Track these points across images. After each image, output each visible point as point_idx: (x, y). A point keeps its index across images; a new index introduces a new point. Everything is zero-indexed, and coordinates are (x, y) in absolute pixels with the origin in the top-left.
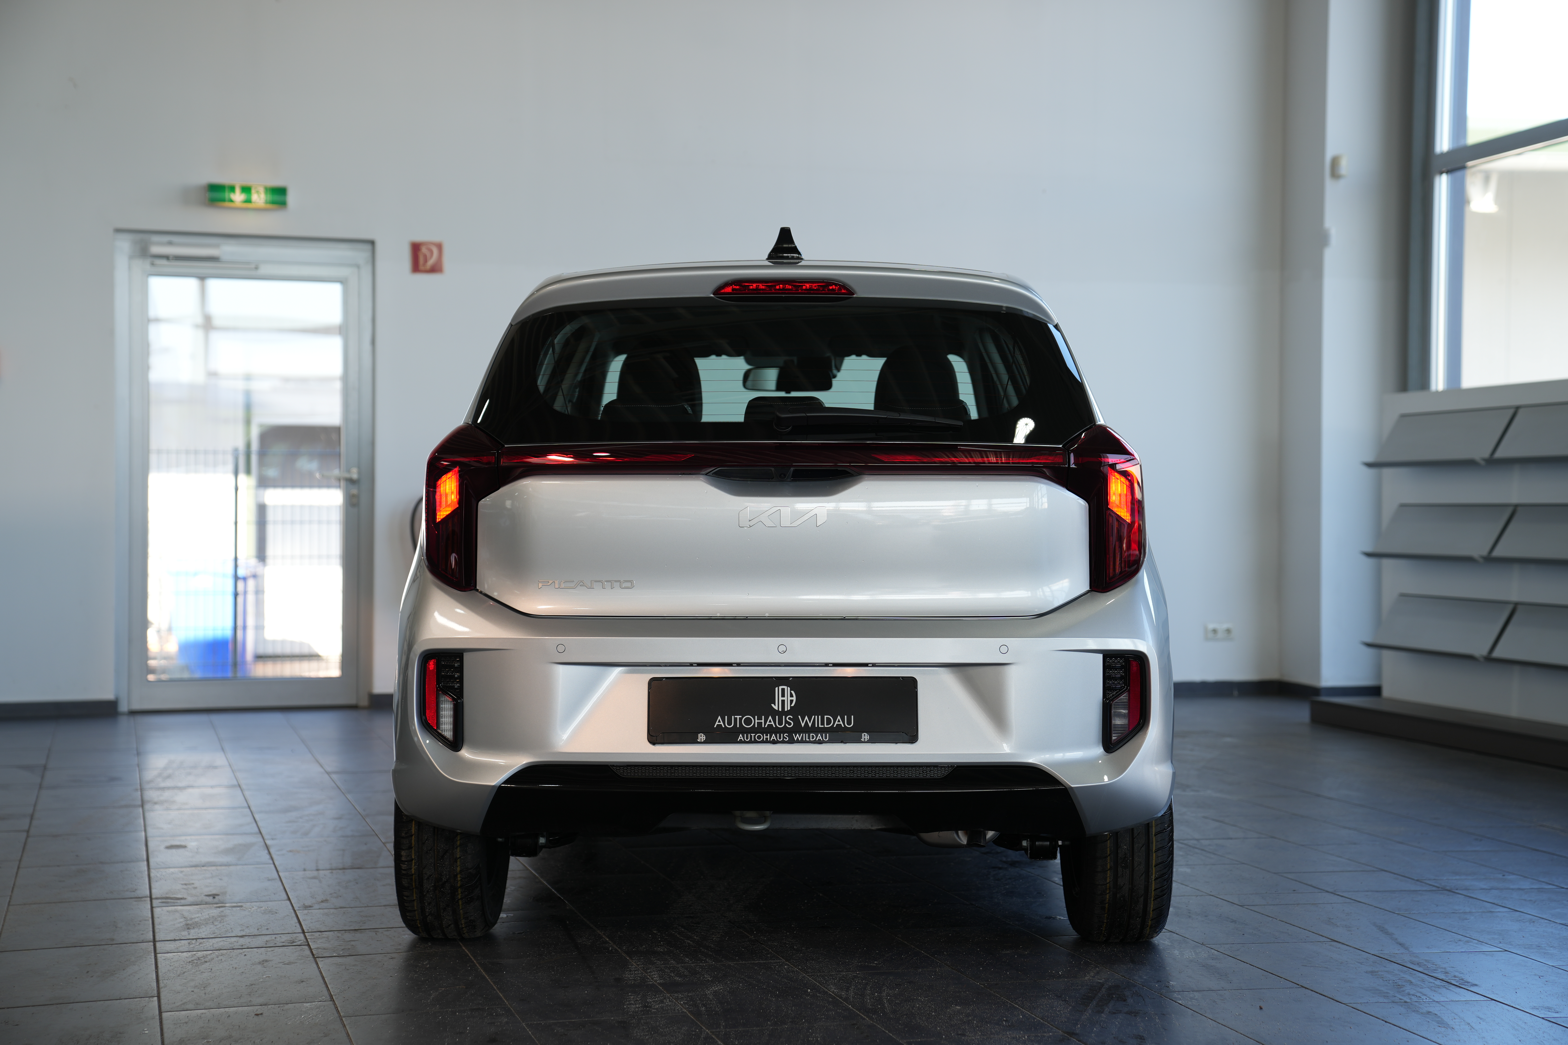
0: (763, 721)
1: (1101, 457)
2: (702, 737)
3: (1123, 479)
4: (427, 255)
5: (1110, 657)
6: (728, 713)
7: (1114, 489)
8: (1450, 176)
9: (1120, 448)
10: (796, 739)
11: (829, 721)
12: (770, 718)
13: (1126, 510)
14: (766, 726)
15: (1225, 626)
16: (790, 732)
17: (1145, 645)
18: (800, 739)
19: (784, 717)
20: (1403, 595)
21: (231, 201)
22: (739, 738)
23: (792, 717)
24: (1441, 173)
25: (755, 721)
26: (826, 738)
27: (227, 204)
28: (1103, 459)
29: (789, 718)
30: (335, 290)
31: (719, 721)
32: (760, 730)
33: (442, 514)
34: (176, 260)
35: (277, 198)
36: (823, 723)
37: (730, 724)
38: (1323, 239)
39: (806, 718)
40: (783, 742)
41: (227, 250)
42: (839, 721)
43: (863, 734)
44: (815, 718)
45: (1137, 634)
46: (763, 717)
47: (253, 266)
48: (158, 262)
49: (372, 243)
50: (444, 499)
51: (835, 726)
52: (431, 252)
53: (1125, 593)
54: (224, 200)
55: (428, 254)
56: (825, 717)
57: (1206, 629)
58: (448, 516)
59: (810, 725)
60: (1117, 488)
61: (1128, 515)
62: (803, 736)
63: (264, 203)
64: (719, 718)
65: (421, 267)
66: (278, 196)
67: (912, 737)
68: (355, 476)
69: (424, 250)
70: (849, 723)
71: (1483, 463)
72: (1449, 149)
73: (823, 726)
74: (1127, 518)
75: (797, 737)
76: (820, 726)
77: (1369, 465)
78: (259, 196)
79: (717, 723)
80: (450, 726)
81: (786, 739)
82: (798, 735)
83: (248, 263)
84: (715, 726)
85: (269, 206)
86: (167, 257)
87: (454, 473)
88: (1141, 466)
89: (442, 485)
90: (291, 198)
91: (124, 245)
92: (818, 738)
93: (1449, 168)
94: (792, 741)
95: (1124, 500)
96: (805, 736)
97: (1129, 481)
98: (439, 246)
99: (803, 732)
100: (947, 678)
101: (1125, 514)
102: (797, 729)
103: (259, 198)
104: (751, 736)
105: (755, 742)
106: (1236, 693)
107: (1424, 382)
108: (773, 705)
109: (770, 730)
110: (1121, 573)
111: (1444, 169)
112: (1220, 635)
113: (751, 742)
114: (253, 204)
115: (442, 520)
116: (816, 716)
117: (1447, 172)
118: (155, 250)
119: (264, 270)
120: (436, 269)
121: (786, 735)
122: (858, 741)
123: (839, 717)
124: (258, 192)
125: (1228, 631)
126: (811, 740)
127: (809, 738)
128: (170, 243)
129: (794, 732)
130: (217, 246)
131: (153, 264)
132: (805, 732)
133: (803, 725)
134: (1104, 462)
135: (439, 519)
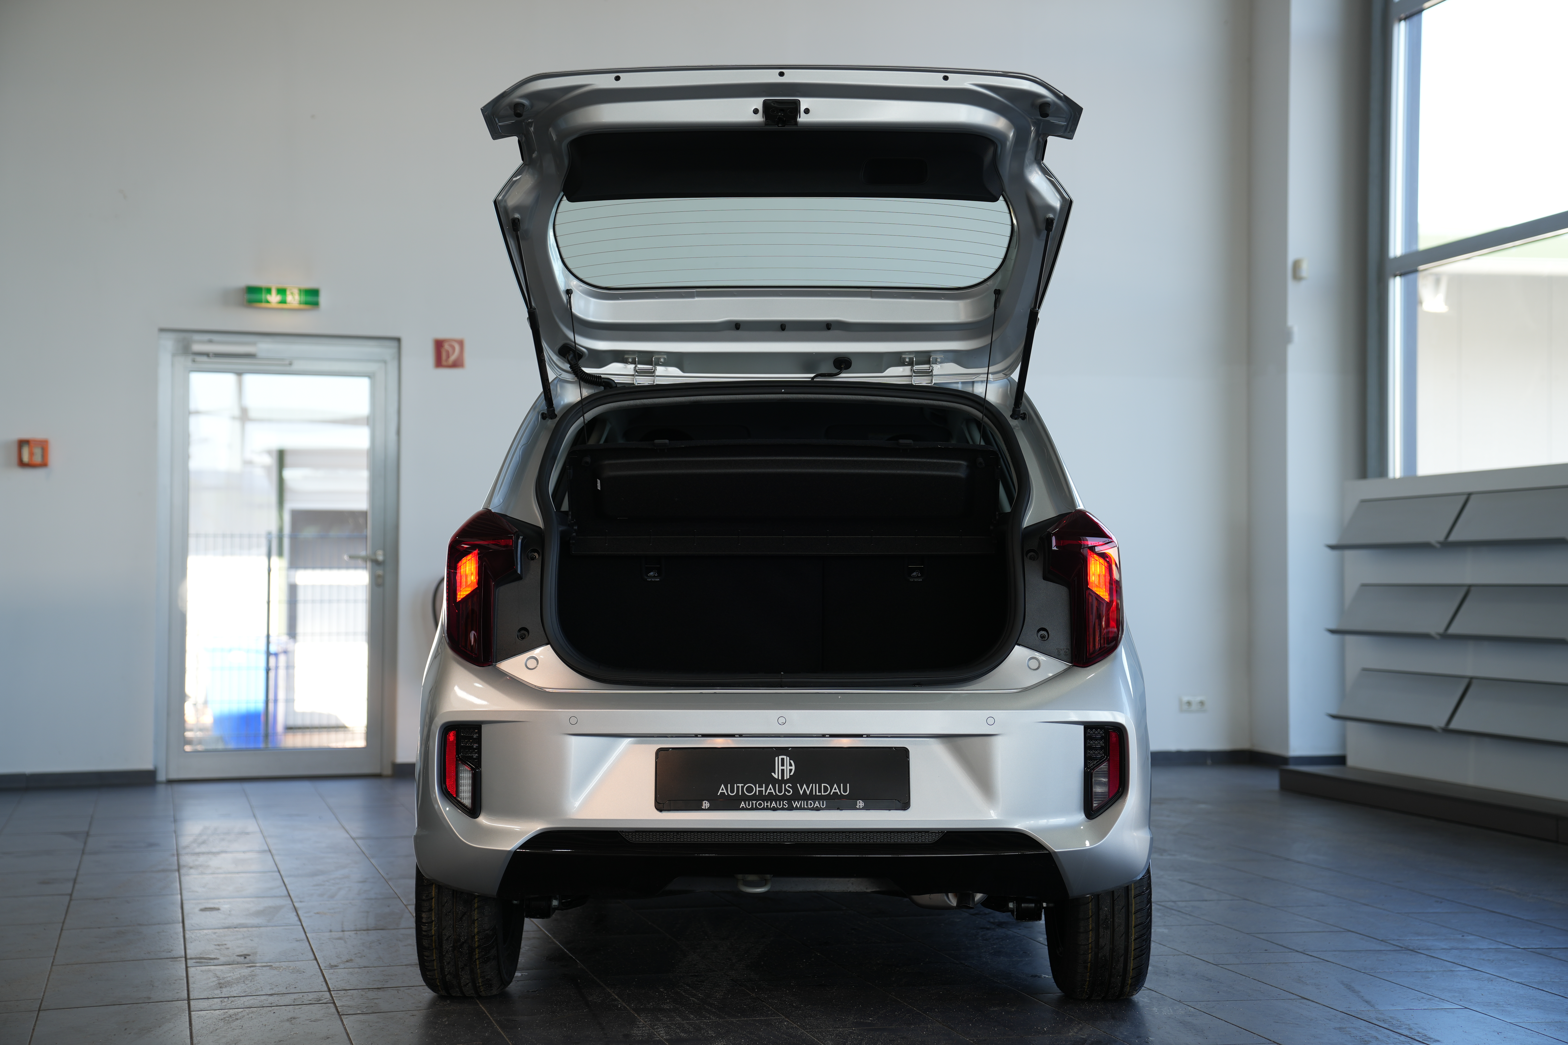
0: (764, 789)
1: (1080, 540)
2: (706, 804)
3: (1102, 561)
5: (1090, 728)
6: (731, 781)
7: (1093, 570)
8: (1403, 278)
9: (1099, 532)
10: (795, 806)
11: (826, 789)
12: (771, 786)
13: (1105, 590)
14: (767, 794)
15: (1199, 699)
16: (790, 799)
17: (1123, 717)
18: (798, 806)
19: (783, 785)
20: (1365, 670)
21: (268, 302)
22: (742, 805)
23: (791, 785)
24: (1395, 276)
25: (757, 789)
26: (823, 805)
27: (264, 305)
28: (1083, 542)
29: (789, 787)
30: (363, 385)
31: (722, 790)
32: (760, 797)
33: (463, 593)
34: (215, 357)
35: (310, 299)
36: (820, 791)
37: (732, 791)
38: (1286, 337)
39: (805, 786)
40: (783, 809)
41: (263, 347)
42: (835, 789)
43: (858, 802)
44: (812, 786)
45: (1115, 706)
46: (764, 785)
47: (287, 362)
48: (199, 359)
49: (398, 340)
50: (464, 580)
51: (831, 794)
52: (454, 348)
53: (1104, 667)
54: (260, 301)
55: (450, 350)
56: (823, 785)
57: (1180, 701)
58: (467, 596)
59: (808, 793)
60: (1096, 569)
61: (1107, 594)
62: (801, 803)
63: (298, 304)
64: (723, 786)
65: (444, 363)
66: (312, 297)
67: (904, 804)
68: (380, 558)
69: (446, 346)
70: (845, 791)
71: (1438, 546)
72: (1402, 253)
73: (820, 794)
74: (1106, 597)
75: (796, 804)
76: (818, 794)
77: (1332, 547)
78: (294, 298)
79: (720, 791)
80: (468, 794)
81: (786, 806)
82: (796, 802)
83: (282, 359)
84: (719, 794)
85: (303, 306)
86: (207, 355)
87: (473, 555)
88: (1118, 548)
89: (462, 567)
90: (323, 299)
91: (168, 343)
92: (816, 805)
93: (1403, 271)
94: (791, 808)
95: (1102, 580)
96: (804, 804)
97: (1108, 562)
98: (461, 343)
99: (801, 800)
100: (938, 748)
101: (1103, 594)
102: (796, 796)
103: (293, 299)
104: (752, 804)
105: (757, 809)
106: (1209, 762)
107: (1382, 470)
108: (773, 774)
109: (771, 798)
110: (1100, 649)
111: (1398, 272)
112: (1194, 707)
113: (752, 809)
114: (288, 304)
115: (462, 599)
116: (814, 785)
117: (1401, 275)
118: (197, 348)
119: (297, 366)
120: (457, 364)
121: (786, 803)
122: (854, 808)
123: (835, 786)
124: (292, 294)
125: (1202, 703)
126: (809, 807)
127: (807, 805)
128: (211, 342)
129: (793, 800)
130: (254, 344)
131: (194, 361)
132: (804, 800)
133: (801, 793)
134: (1084, 545)
135: (459, 598)
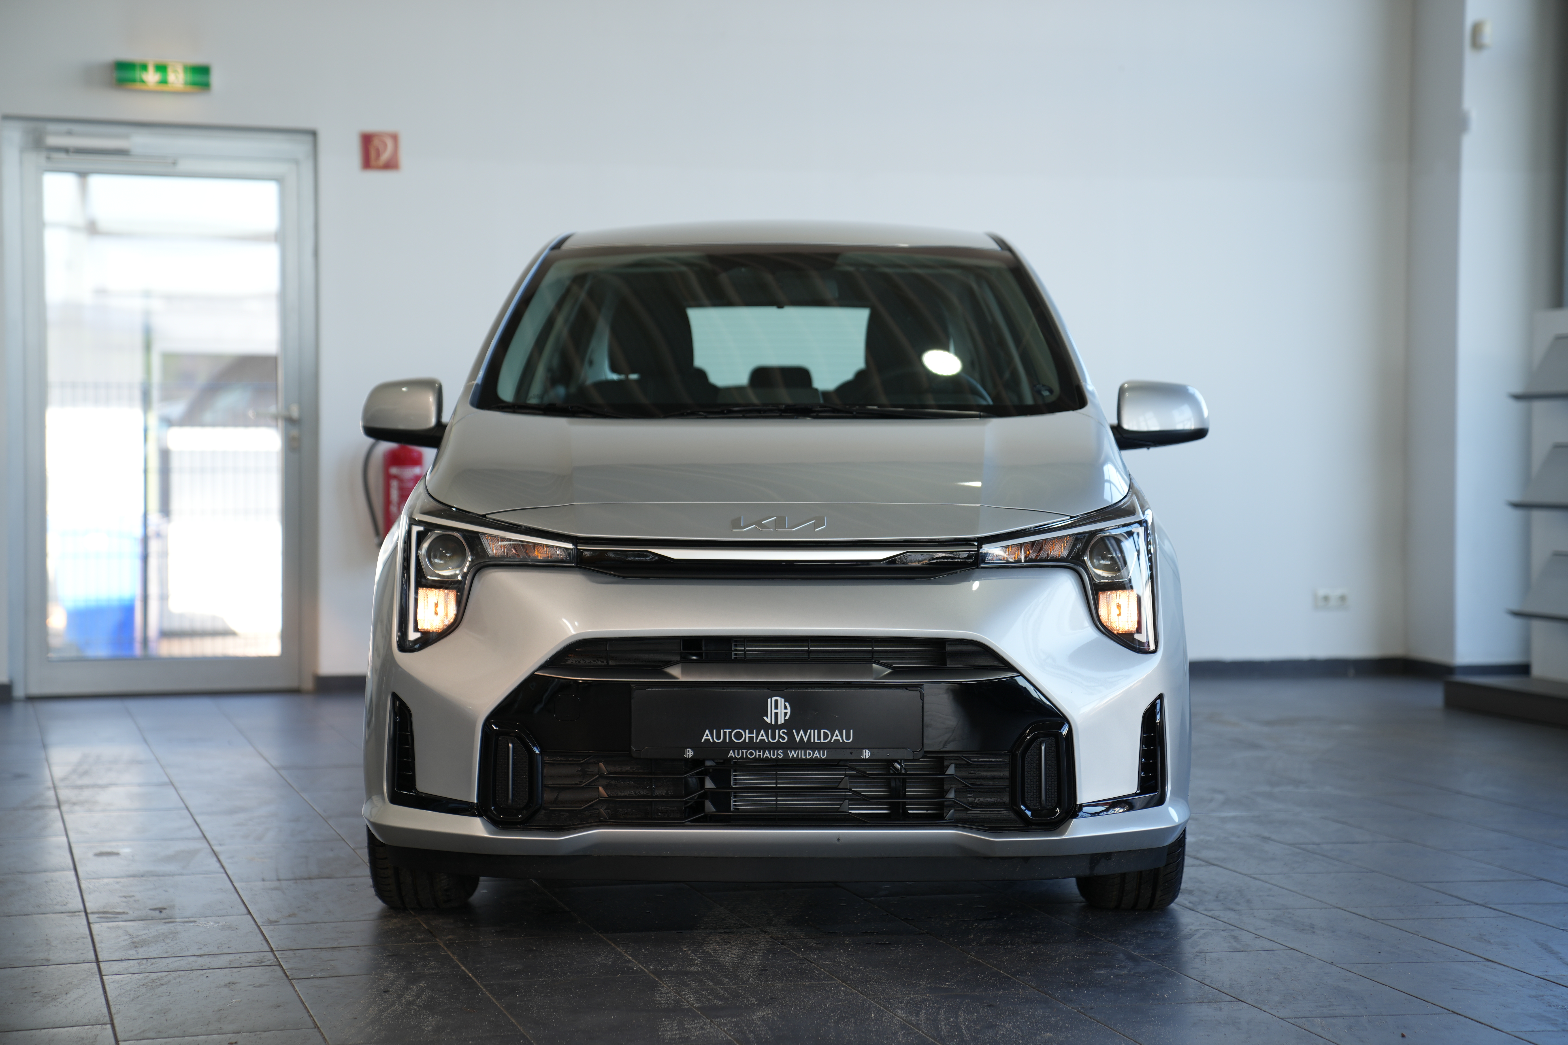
4: (380, 149)
15: (1339, 592)
20: (1557, 555)
21: (143, 81)
27: (138, 86)
30: (269, 191)
34: (76, 153)
35: (198, 78)
38: (1460, 124)
41: (137, 141)
47: (171, 161)
48: (56, 155)
49: (314, 134)
52: (385, 145)
54: (133, 81)
55: (381, 147)
57: (1315, 596)
63: (183, 85)
65: (373, 163)
66: (200, 76)
68: (295, 415)
69: (376, 142)
77: (1517, 397)
78: (177, 76)
83: (165, 157)
85: (188, 88)
86: (66, 150)
90: (216, 79)
91: (14, 134)
98: (395, 138)
103: (177, 78)
106: (1349, 672)
112: (1333, 603)
114: (170, 86)
118: (52, 141)
119: (183, 166)
120: (391, 165)
124: (175, 71)
125: (1343, 598)
128: (70, 133)
130: (126, 137)
131: (48, 158)
